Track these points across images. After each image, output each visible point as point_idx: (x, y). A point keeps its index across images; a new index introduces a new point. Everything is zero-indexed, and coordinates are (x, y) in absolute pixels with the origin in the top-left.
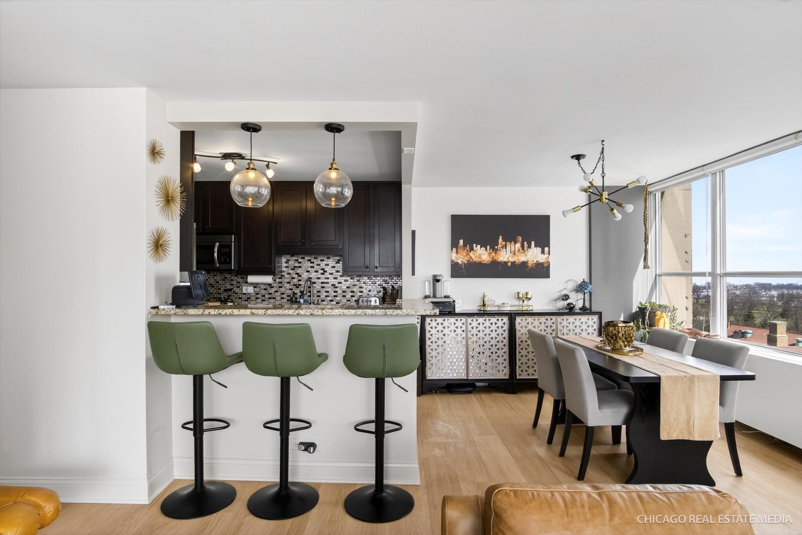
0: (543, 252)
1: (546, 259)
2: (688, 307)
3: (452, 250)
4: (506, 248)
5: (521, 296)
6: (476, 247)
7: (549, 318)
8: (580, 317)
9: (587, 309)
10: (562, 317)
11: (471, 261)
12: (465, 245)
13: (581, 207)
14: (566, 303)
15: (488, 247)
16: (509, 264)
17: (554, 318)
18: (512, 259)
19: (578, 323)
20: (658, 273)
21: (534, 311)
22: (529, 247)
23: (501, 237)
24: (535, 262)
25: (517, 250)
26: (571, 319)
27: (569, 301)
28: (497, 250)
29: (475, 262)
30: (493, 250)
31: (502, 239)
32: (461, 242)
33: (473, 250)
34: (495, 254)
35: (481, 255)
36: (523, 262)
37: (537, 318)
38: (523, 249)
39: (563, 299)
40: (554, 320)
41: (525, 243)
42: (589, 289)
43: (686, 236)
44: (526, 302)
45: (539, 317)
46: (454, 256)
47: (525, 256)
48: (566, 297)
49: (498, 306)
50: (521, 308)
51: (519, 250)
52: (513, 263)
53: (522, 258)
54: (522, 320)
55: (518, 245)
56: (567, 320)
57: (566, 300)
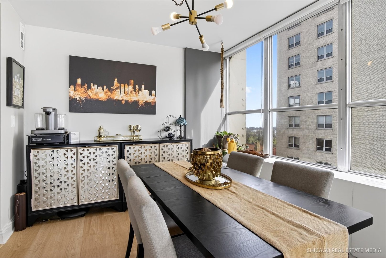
0: (151, 94)
1: (153, 99)
2: (243, 135)
3: (70, 88)
4: (120, 89)
5: (132, 128)
6: (94, 86)
7: (153, 145)
8: (177, 144)
9: (183, 138)
10: (163, 144)
11: (89, 98)
12: (82, 84)
13: (171, 25)
14: (167, 133)
15: (105, 87)
16: (123, 102)
17: (157, 145)
18: (126, 98)
19: (175, 149)
20: (227, 112)
21: (143, 140)
22: (140, 89)
23: (116, 80)
24: (144, 102)
25: (130, 91)
26: (170, 145)
27: (170, 132)
28: (113, 90)
29: (92, 99)
30: (109, 90)
31: (117, 81)
32: (79, 81)
33: (91, 89)
34: (111, 94)
35: (99, 93)
36: (134, 101)
37: (143, 146)
38: (135, 91)
39: (165, 130)
40: (157, 147)
41: (137, 86)
42: (184, 123)
43: (243, 89)
44: (136, 133)
45: (145, 145)
46: (72, 93)
47: (137, 96)
48: (167, 129)
49: (113, 137)
50: (132, 137)
51: (131, 92)
52: (126, 102)
53: (133, 98)
54: (130, 148)
55: (131, 87)
56: (167, 146)
57: (167, 131)
